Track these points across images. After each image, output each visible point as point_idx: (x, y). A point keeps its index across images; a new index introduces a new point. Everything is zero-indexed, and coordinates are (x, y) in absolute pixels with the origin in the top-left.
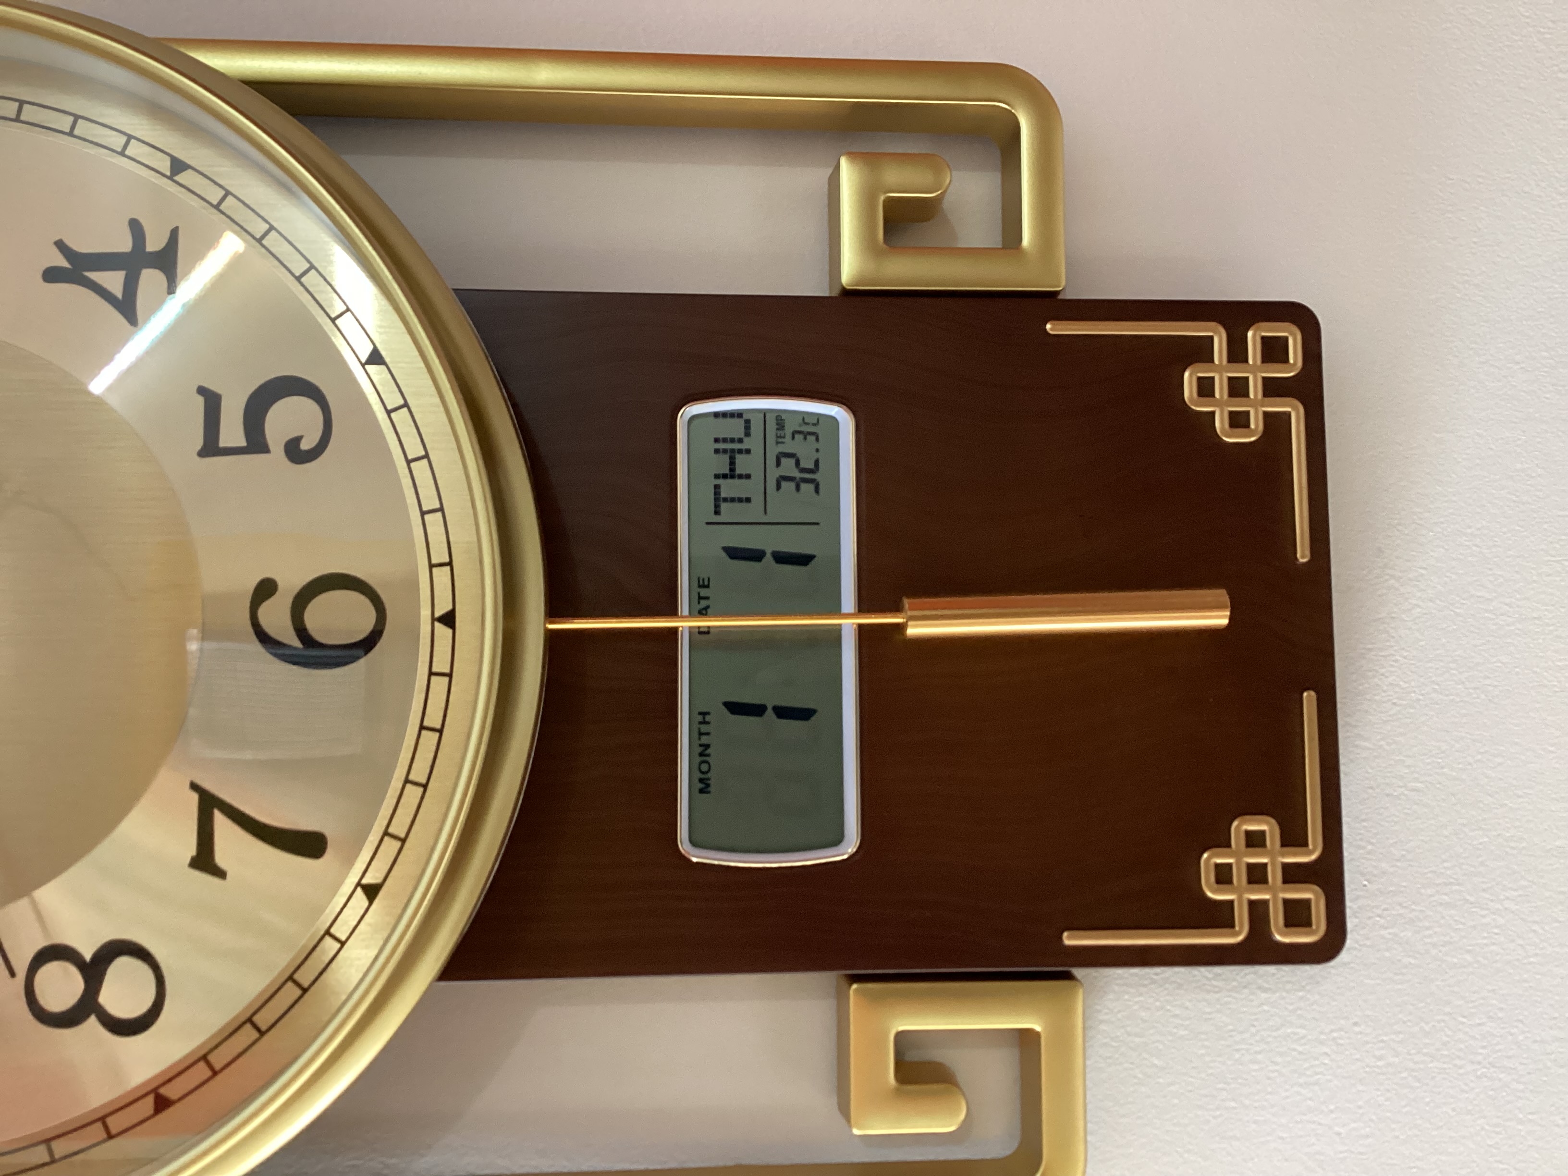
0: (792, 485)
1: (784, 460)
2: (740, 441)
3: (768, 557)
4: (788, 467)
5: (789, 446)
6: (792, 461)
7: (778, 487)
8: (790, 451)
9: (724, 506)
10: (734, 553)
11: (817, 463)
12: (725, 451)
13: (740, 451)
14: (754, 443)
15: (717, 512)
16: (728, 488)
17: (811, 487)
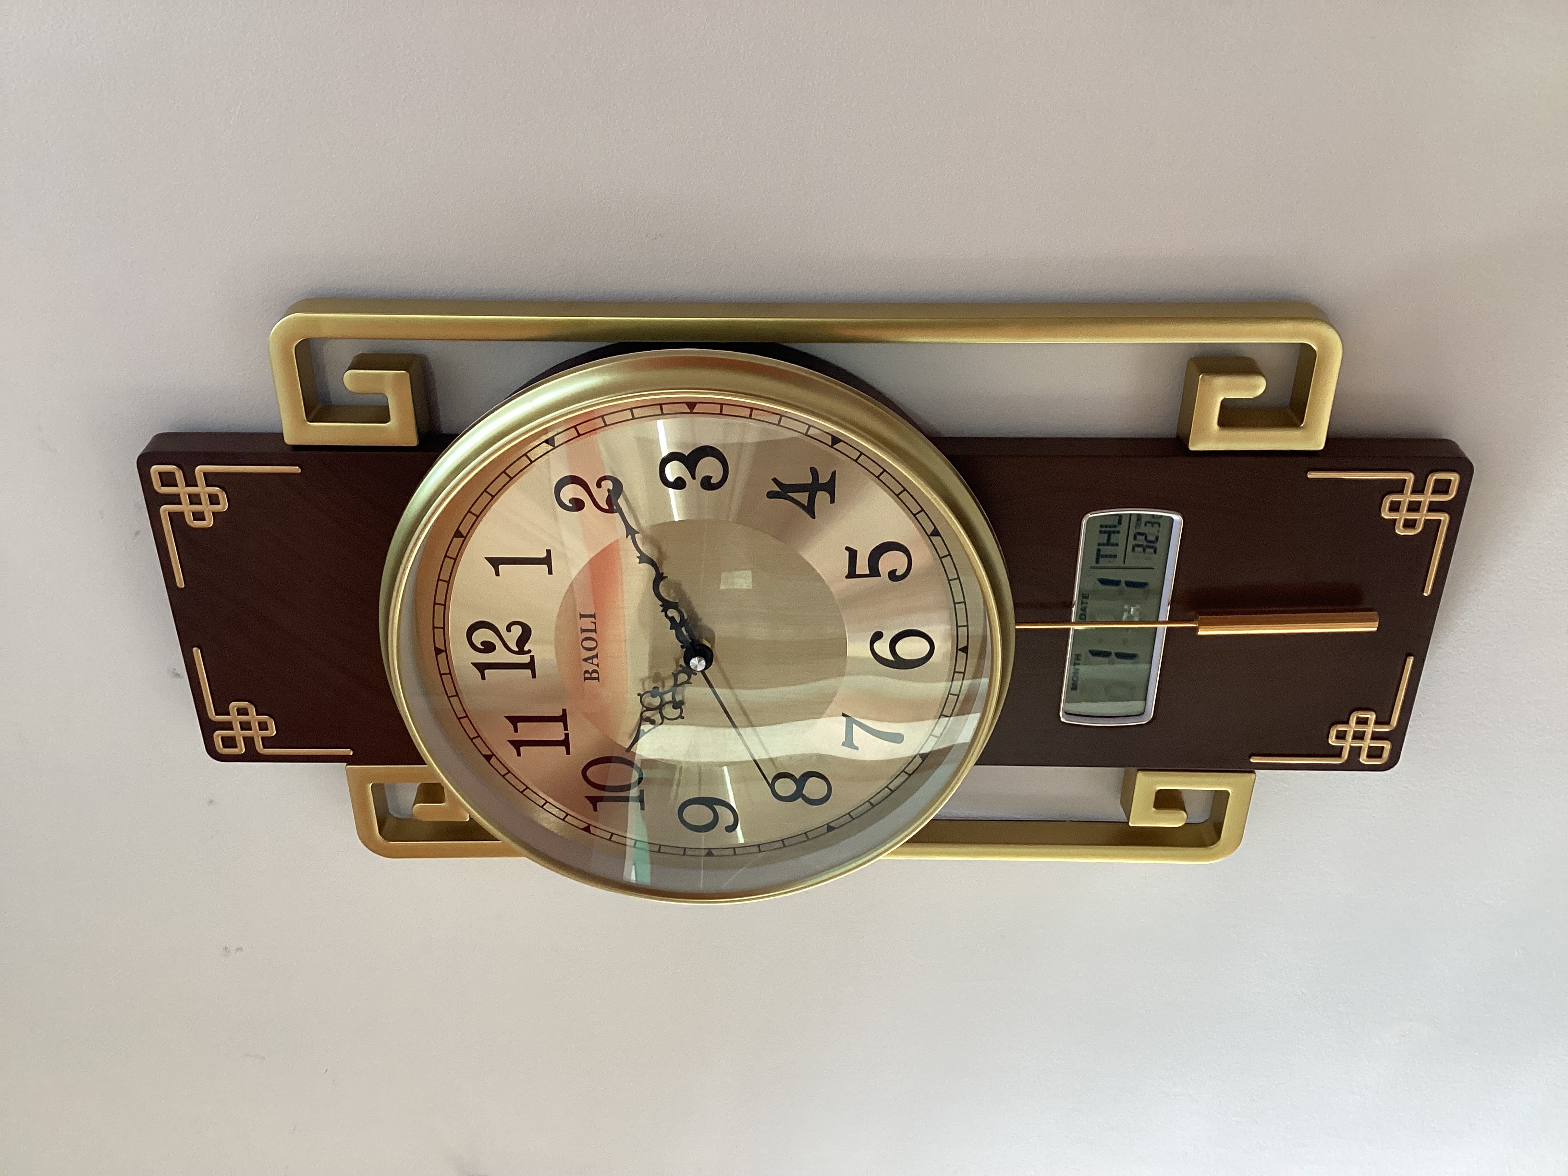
0: (1141, 549)
1: (1138, 537)
2: (1115, 527)
3: (1123, 584)
4: (1141, 540)
5: (1143, 529)
6: (1143, 538)
7: (1133, 550)
8: (1143, 532)
9: (1101, 560)
10: (1103, 582)
11: (1157, 538)
12: (1105, 532)
13: (1114, 532)
14: (1123, 528)
15: (1097, 562)
16: (1106, 550)
17: (1152, 550)
